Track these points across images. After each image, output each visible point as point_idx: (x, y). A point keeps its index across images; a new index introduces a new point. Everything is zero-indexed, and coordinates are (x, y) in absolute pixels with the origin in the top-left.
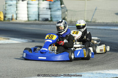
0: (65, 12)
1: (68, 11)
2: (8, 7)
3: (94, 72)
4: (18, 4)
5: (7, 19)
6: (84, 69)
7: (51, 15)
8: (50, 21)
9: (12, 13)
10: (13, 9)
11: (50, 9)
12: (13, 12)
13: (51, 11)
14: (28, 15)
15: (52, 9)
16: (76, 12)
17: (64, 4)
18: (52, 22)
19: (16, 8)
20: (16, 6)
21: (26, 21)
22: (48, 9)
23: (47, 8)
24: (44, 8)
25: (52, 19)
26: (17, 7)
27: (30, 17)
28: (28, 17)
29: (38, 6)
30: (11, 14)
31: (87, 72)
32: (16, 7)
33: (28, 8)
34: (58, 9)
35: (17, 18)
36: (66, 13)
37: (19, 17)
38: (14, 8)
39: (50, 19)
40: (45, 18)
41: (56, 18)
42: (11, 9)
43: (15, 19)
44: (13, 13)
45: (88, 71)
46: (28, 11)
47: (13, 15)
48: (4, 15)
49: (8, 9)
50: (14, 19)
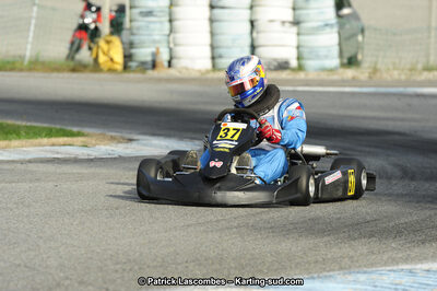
0: (354, 35)
1: (367, 33)
2: (141, 18)
3: (419, 266)
4: (175, 9)
5: (137, 67)
6: (385, 257)
7: (298, 47)
8: (293, 70)
9: (154, 42)
10: (158, 26)
11: (296, 23)
12: (157, 38)
13: (298, 34)
14: (213, 47)
15: (303, 25)
16: (395, 34)
17: (350, 6)
18: (302, 75)
19: (167, 25)
20: (170, 14)
21: (207, 72)
22: (287, 25)
23: (283, 22)
24: (271, 21)
25: (303, 62)
26: (171, 21)
27: (220, 57)
28: (213, 58)
29: (251, 14)
30: (149, 47)
31: (395, 268)
32: (168, 18)
33: (212, 21)
34: (327, 25)
35: (174, 61)
36: (360, 38)
37: (179, 58)
38: (161, 22)
39: (294, 63)
40: (275, 60)
41: (318, 57)
42: (152, 26)
43: (166, 64)
44: (159, 42)
45: (397, 264)
46: (212, 34)
47: (158, 49)
48: (124, 49)
49: (138, 28)
50: (163, 66)
